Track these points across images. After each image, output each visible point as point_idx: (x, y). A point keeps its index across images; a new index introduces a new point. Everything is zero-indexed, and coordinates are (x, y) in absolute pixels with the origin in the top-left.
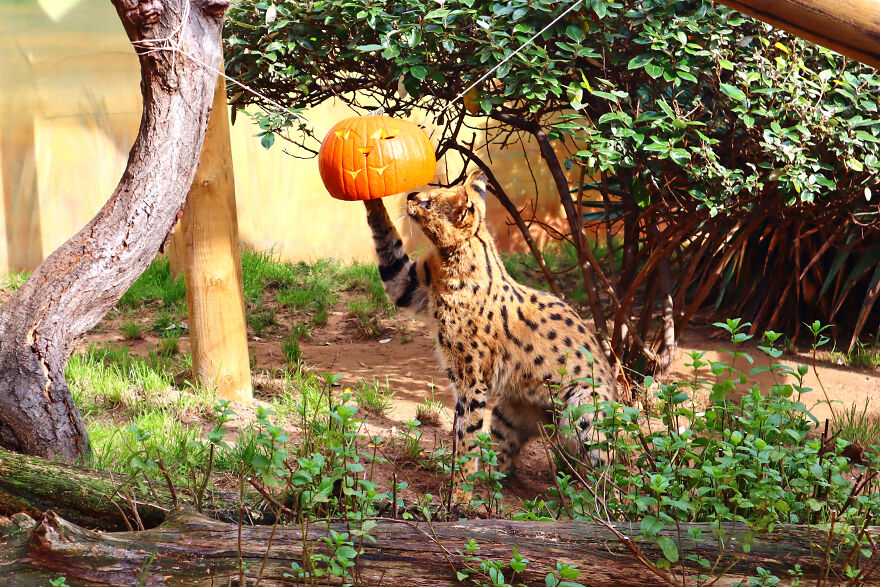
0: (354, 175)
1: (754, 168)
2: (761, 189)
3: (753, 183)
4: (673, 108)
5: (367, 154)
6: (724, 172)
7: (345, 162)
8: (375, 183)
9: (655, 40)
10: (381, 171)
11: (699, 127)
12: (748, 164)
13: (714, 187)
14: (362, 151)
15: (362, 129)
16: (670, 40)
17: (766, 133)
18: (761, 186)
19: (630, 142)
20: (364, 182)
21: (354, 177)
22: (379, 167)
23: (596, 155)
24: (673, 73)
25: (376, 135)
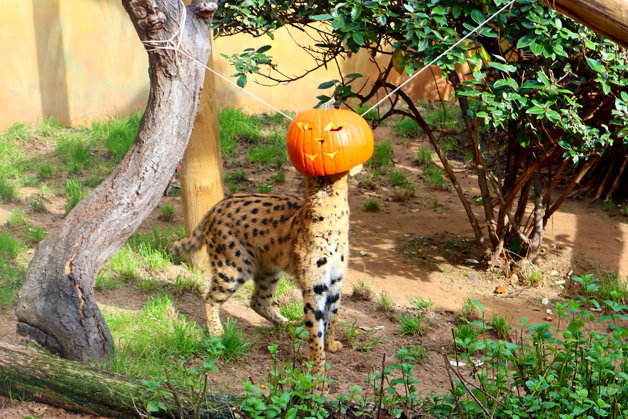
0: (312, 158)
1: (607, 128)
2: (611, 145)
3: (606, 139)
4: (549, 77)
5: (322, 142)
6: (584, 129)
7: (305, 148)
8: (328, 164)
9: (538, 26)
10: (332, 156)
11: (568, 95)
12: (603, 125)
13: (577, 140)
14: (317, 139)
15: (318, 123)
16: (549, 27)
17: (617, 102)
18: (611, 142)
19: (515, 104)
20: (320, 164)
21: (312, 160)
22: (331, 152)
23: (490, 115)
24: (551, 51)
25: (328, 128)
